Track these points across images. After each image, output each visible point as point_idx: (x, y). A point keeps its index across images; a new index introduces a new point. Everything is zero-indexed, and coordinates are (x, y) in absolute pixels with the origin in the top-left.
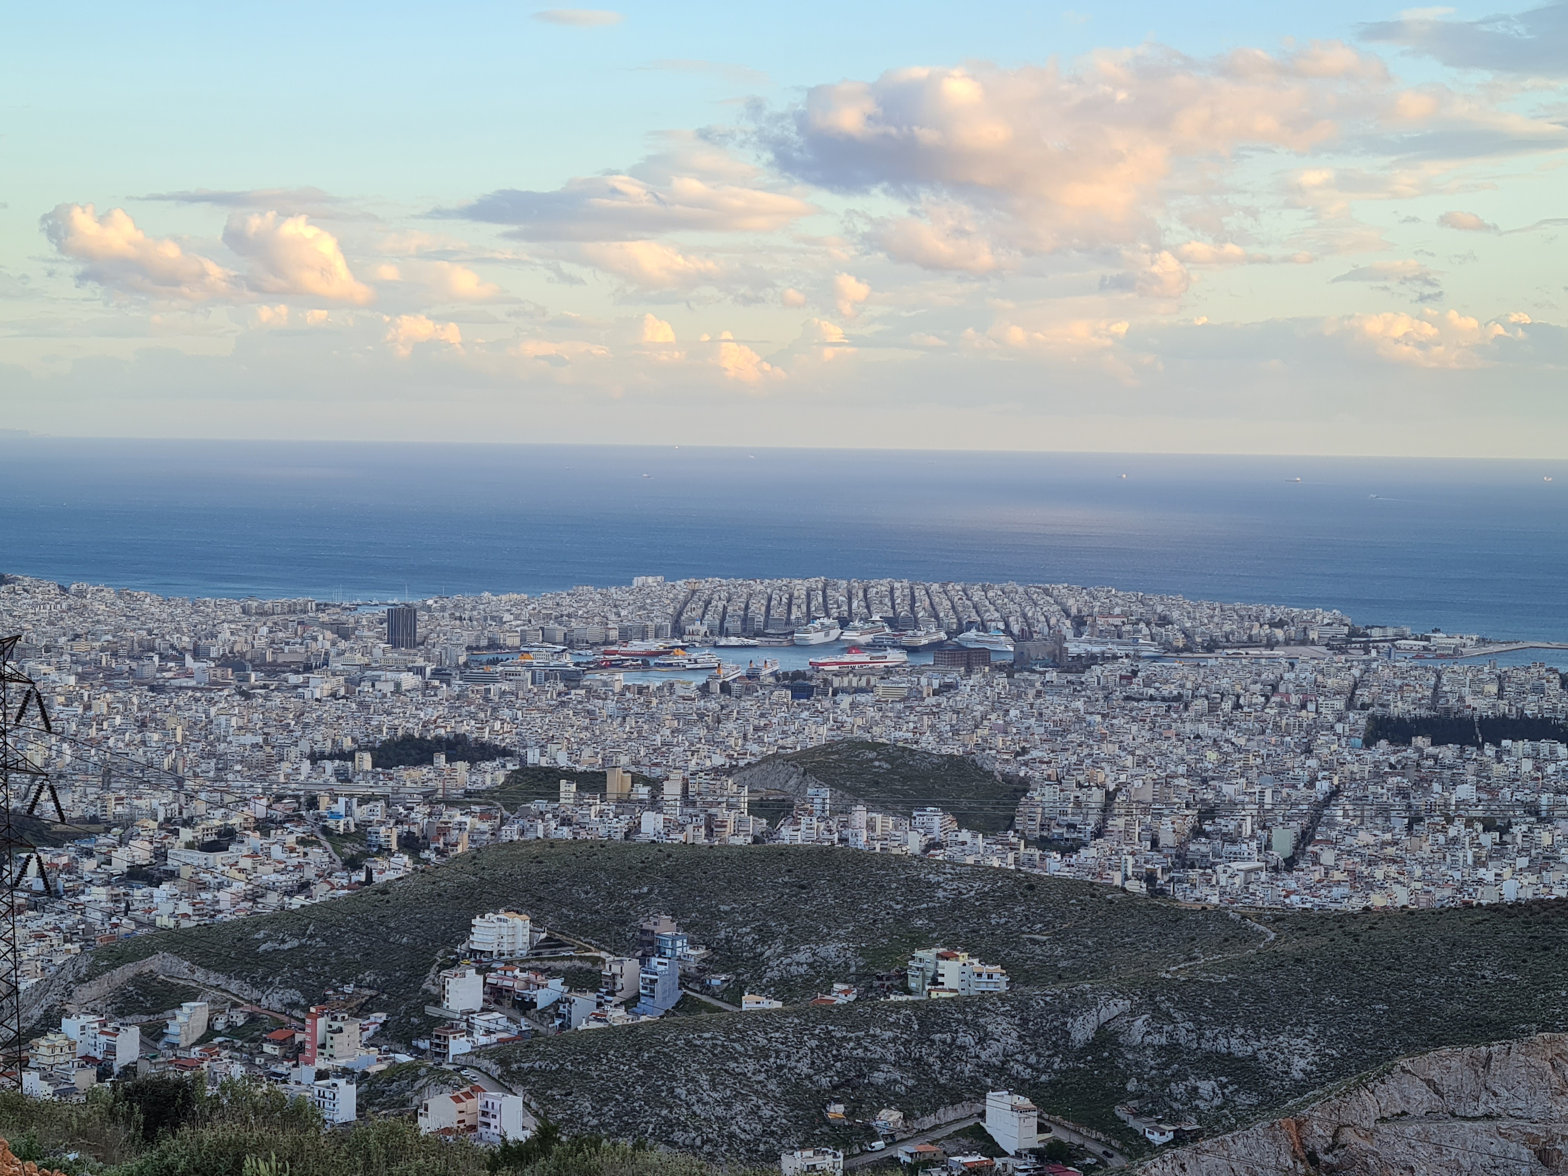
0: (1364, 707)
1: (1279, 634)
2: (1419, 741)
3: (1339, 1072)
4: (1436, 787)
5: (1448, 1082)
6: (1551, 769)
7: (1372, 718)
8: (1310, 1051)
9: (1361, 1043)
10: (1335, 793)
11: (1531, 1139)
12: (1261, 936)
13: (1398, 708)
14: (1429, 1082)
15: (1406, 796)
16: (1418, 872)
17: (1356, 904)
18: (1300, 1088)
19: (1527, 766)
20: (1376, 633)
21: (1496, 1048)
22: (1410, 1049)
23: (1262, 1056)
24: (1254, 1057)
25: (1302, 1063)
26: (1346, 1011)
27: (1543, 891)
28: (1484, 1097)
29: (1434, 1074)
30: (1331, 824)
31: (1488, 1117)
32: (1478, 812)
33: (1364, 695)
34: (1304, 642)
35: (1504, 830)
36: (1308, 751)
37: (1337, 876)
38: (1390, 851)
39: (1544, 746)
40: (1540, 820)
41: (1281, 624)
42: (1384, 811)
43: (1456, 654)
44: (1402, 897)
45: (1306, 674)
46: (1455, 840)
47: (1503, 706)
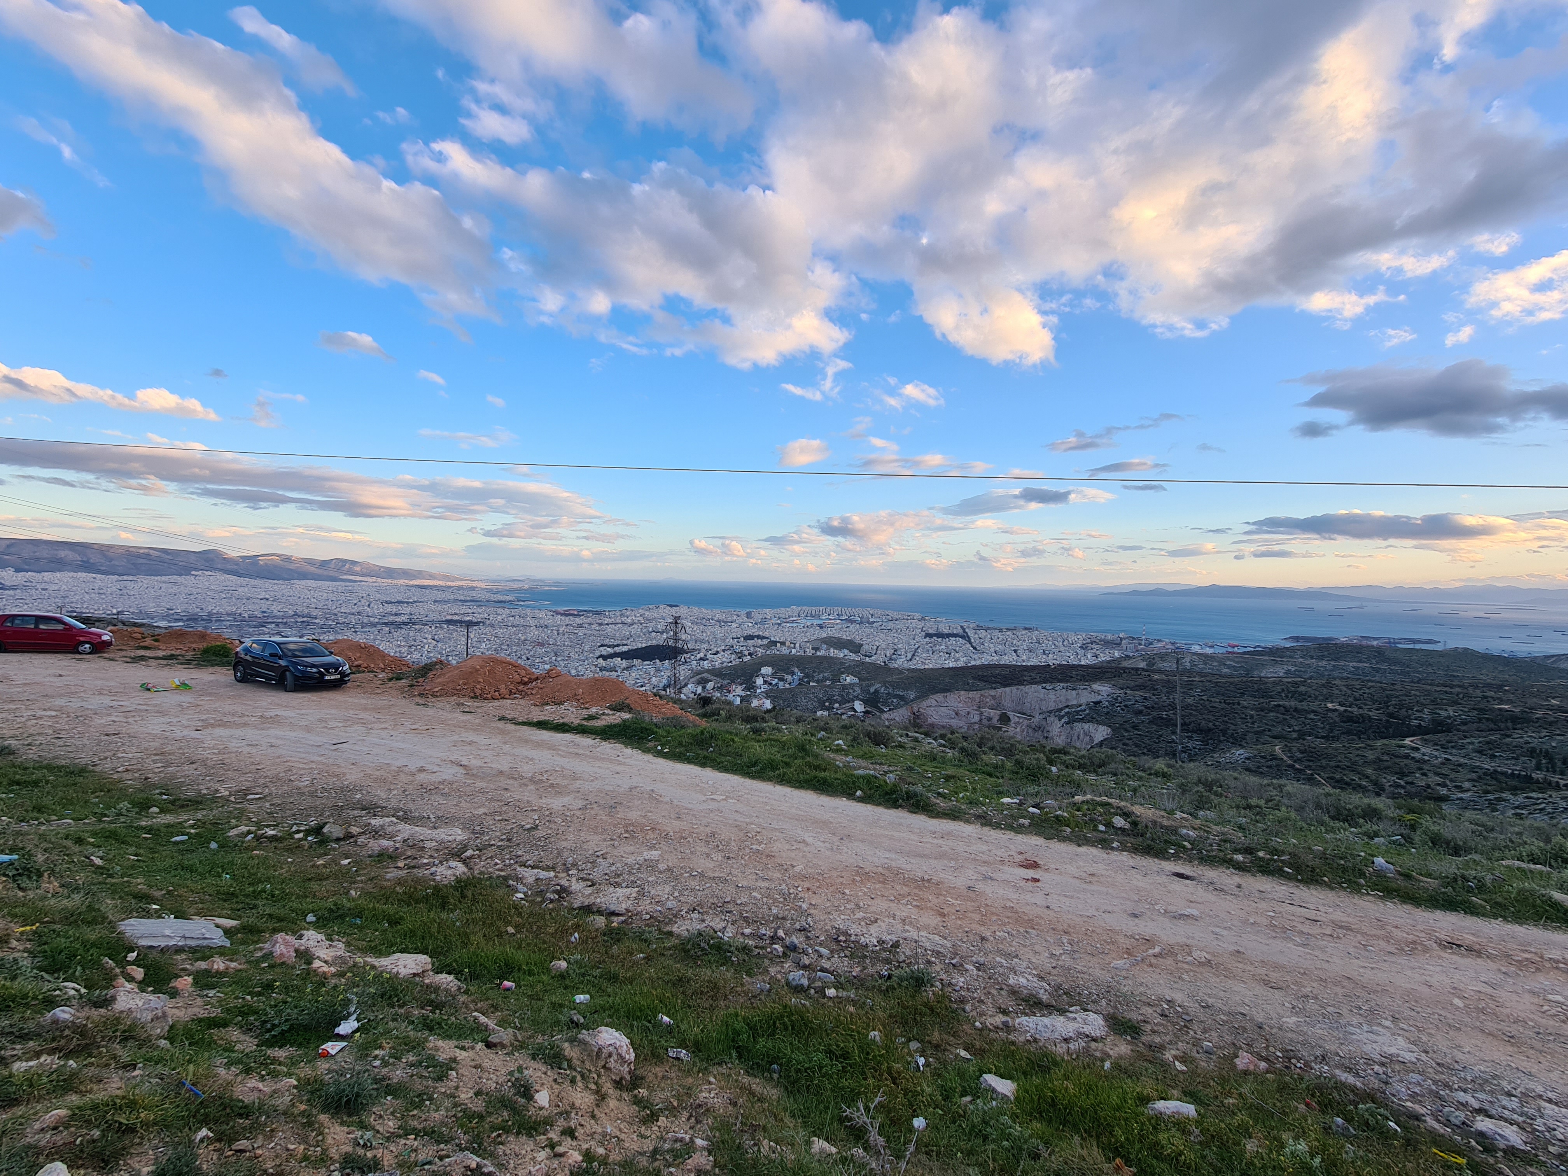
0: (924, 631)
1: (909, 618)
2: (934, 638)
3: (919, 698)
4: (938, 646)
5: (939, 700)
6: (959, 643)
7: (926, 633)
8: (914, 694)
9: (923, 693)
10: (919, 647)
12: (905, 673)
13: (931, 631)
14: (936, 700)
15: (932, 648)
16: (934, 662)
17: (922, 667)
18: (912, 701)
19: (954, 642)
20: (927, 618)
21: (948, 694)
22: (933, 694)
23: (905, 695)
25: (912, 696)
26: (921, 687)
27: (957, 666)
28: (946, 703)
29: (937, 698)
30: (918, 653)
31: (947, 706)
32: (945, 651)
33: (924, 629)
34: (913, 619)
35: (950, 654)
36: (914, 639)
37: (919, 662)
38: (929, 658)
39: (957, 639)
40: (957, 652)
41: (909, 616)
42: (928, 650)
43: (941, 622)
44: (931, 666)
46: (941, 656)
47: (950, 631)
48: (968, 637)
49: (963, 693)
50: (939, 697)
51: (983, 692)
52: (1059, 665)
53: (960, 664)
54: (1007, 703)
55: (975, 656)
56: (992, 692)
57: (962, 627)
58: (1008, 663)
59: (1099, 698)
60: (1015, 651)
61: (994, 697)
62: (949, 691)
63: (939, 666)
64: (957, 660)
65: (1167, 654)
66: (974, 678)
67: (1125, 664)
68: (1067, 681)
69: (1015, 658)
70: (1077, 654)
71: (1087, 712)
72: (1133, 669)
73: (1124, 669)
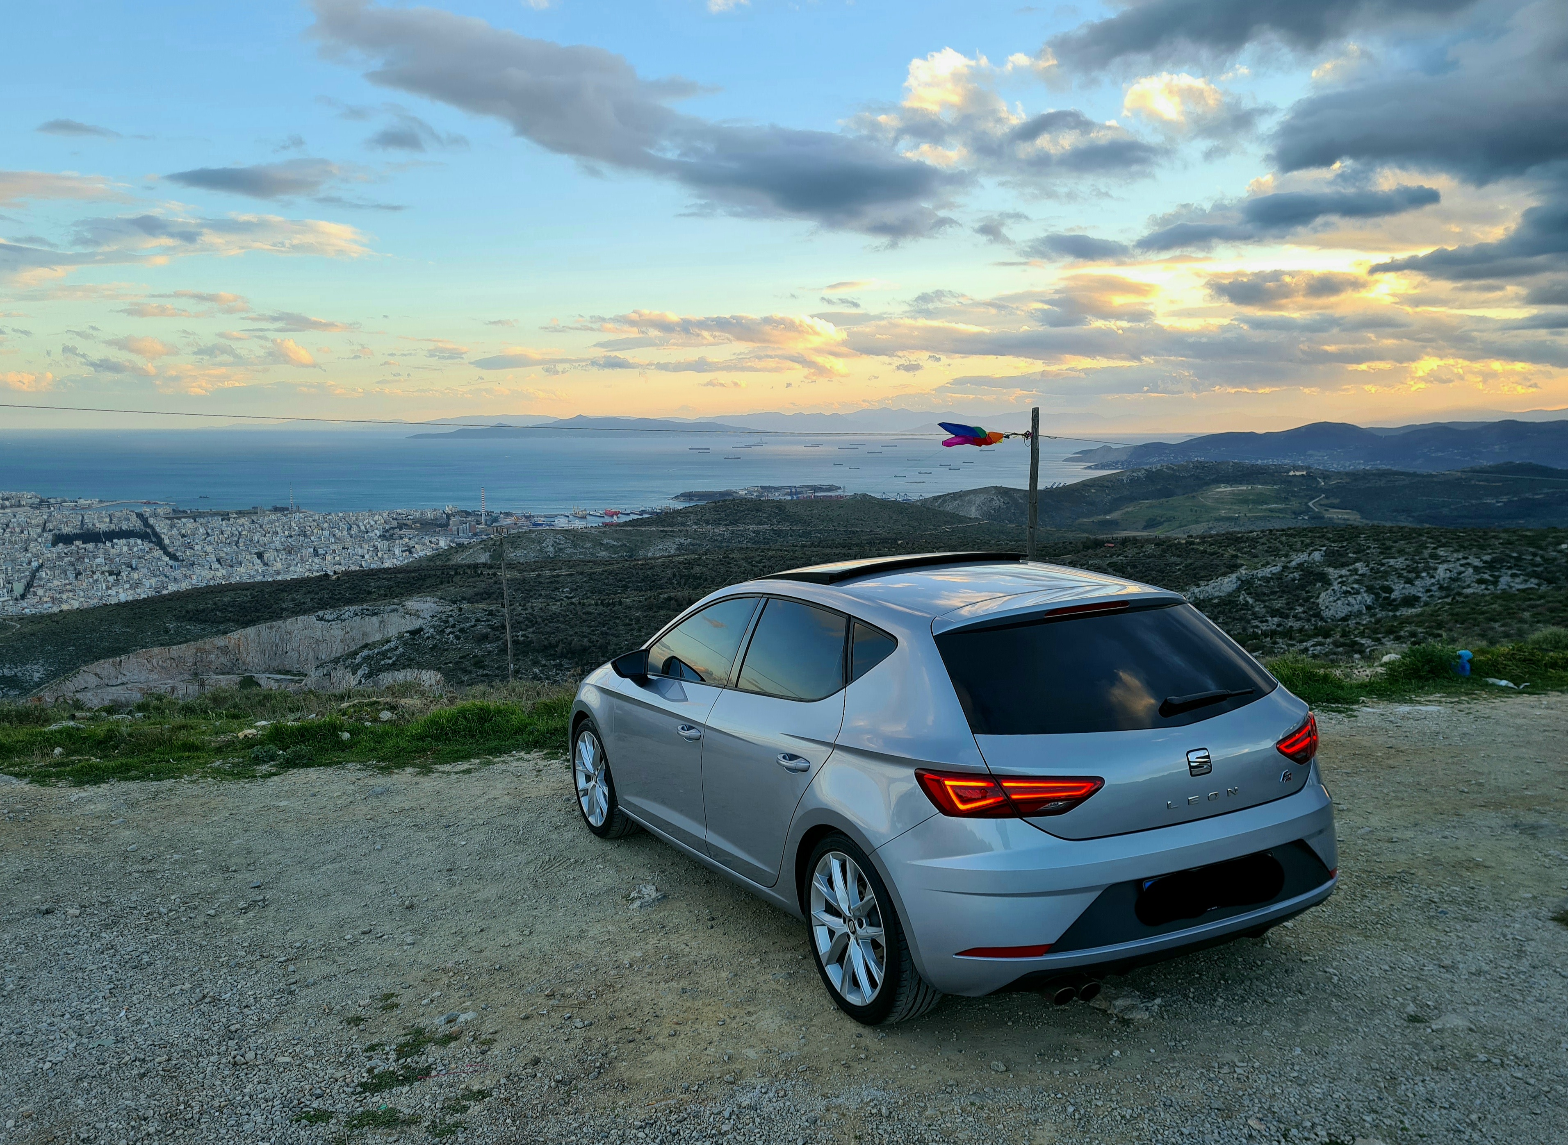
0: (50, 531)
1: (7, 503)
2: (77, 543)
3: (55, 675)
4: (87, 560)
5: (104, 674)
6: (135, 549)
7: (55, 534)
8: (42, 670)
9: (64, 663)
10: (41, 566)
11: (141, 689)
12: (13, 627)
13: (66, 530)
14: (96, 674)
15: (73, 565)
16: (82, 594)
17: (56, 609)
18: (38, 685)
19: (125, 549)
20: (52, 501)
21: (123, 657)
22: (86, 663)
23: (19, 674)
24: (16, 675)
25: (38, 675)
26: (55, 652)
27: (137, 597)
28: (120, 676)
29: (98, 671)
30: (41, 579)
31: (123, 684)
32: (106, 568)
33: (50, 526)
34: (19, 506)
35: (118, 574)
36: (26, 550)
37: (45, 599)
38: (69, 587)
39: (132, 541)
40: (133, 569)
41: (7, 499)
42: (65, 572)
43: (89, 507)
44: (76, 605)
45: (21, 518)
46: (97, 580)
47: (113, 527)
48: (157, 535)
49: (156, 650)
50: (105, 667)
51: (200, 643)
52: (346, 573)
53: (143, 593)
54: (252, 658)
55: (178, 574)
56: (220, 641)
57: (140, 516)
58: (246, 579)
59: (417, 624)
60: (260, 556)
61: (224, 650)
62: (125, 651)
63: (94, 602)
64: (138, 584)
65: (519, 536)
66: (177, 618)
67: (459, 559)
68: (363, 601)
69: (260, 568)
70: (376, 549)
71: (401, 650)
72: (469, 566)
73: (456, 568)
